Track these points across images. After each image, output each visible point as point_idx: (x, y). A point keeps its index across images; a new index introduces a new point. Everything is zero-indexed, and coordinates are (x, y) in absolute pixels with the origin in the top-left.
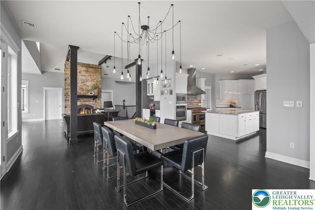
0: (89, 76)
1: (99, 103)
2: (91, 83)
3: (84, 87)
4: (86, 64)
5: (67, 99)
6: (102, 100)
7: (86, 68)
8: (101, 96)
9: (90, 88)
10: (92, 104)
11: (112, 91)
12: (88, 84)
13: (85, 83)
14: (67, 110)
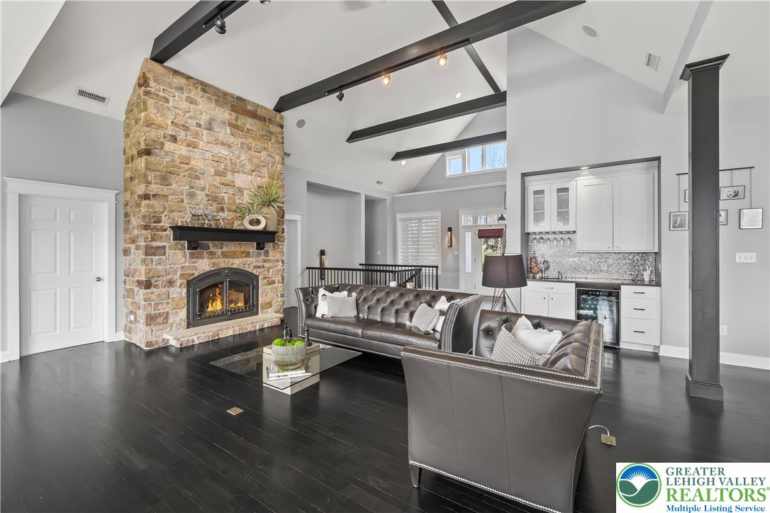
0: (242, 148)
1: (277, 261)
2: (250, 177)
3: (225, 195)
4: (232, 96)
5: (155, 244)
6: (284, 250)
7: (234, 115)
8: (283, 232)
9: (246, 199)
10: (256, 267)
11: (298, 217)
12: (241, 180)
13: (229, 176)
14: (153, 297)
